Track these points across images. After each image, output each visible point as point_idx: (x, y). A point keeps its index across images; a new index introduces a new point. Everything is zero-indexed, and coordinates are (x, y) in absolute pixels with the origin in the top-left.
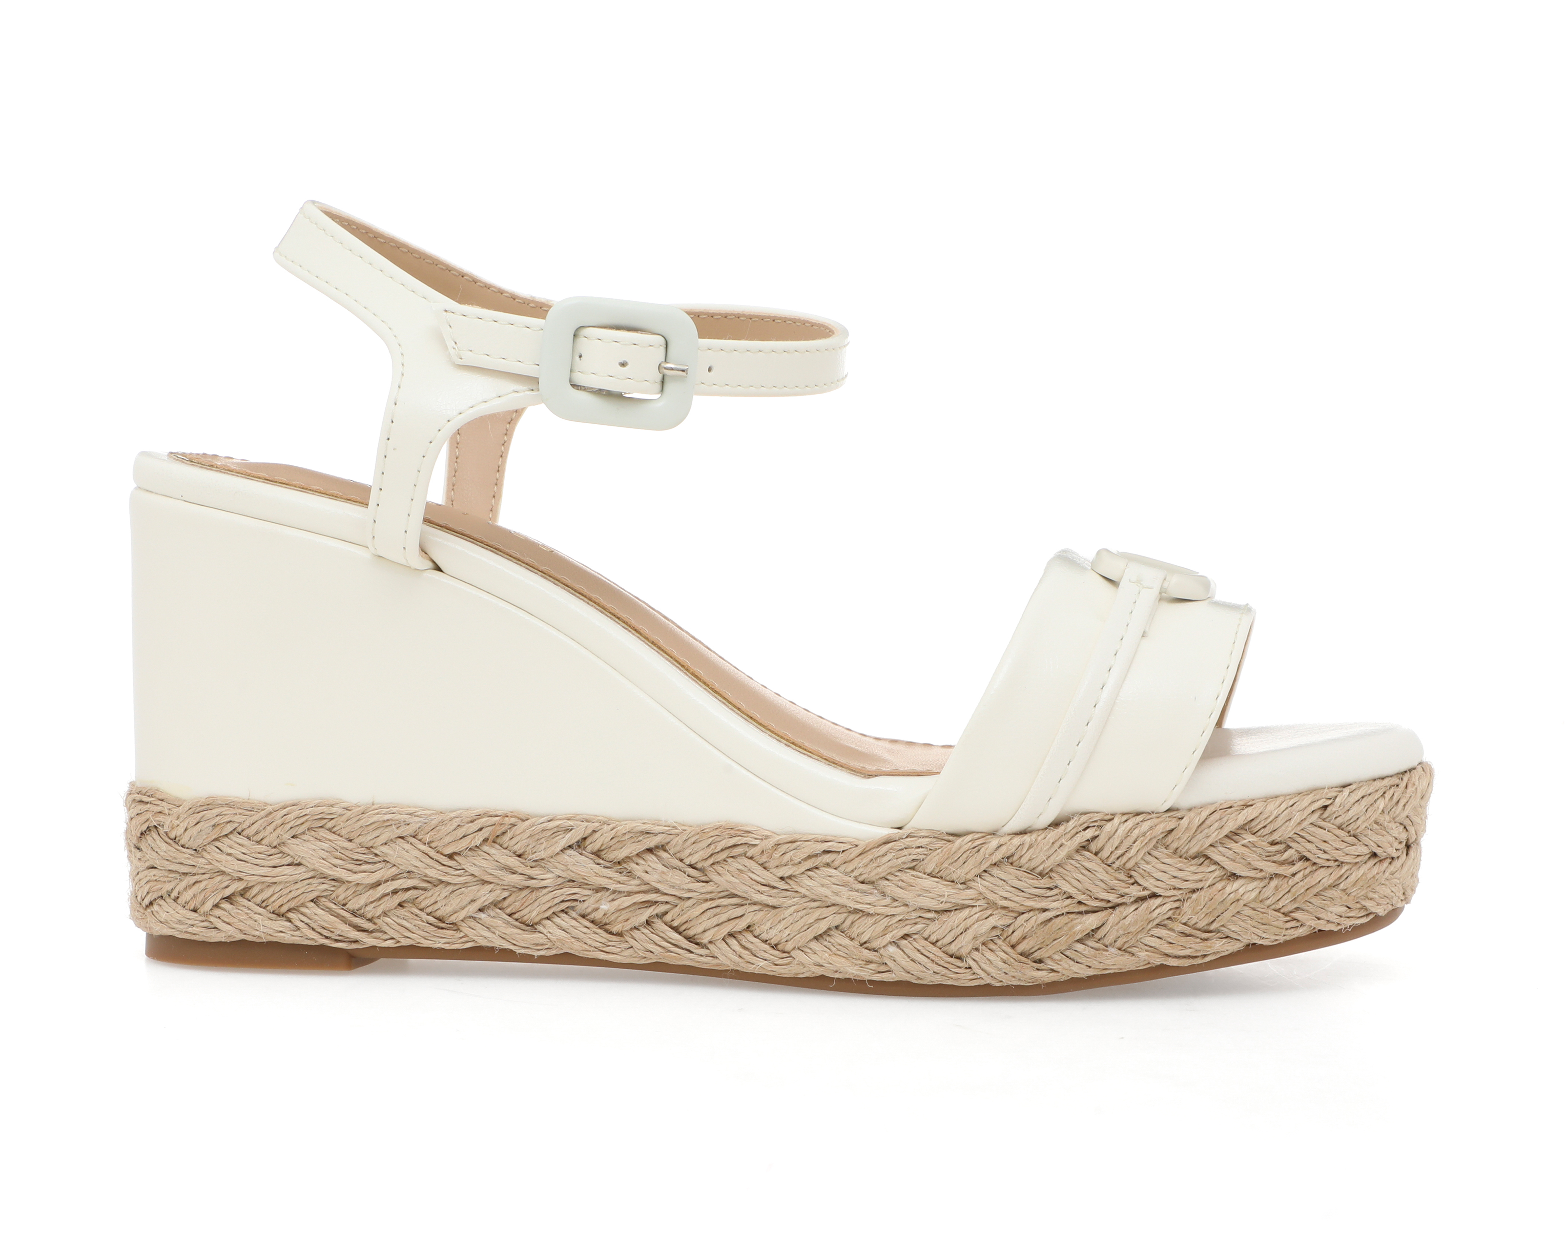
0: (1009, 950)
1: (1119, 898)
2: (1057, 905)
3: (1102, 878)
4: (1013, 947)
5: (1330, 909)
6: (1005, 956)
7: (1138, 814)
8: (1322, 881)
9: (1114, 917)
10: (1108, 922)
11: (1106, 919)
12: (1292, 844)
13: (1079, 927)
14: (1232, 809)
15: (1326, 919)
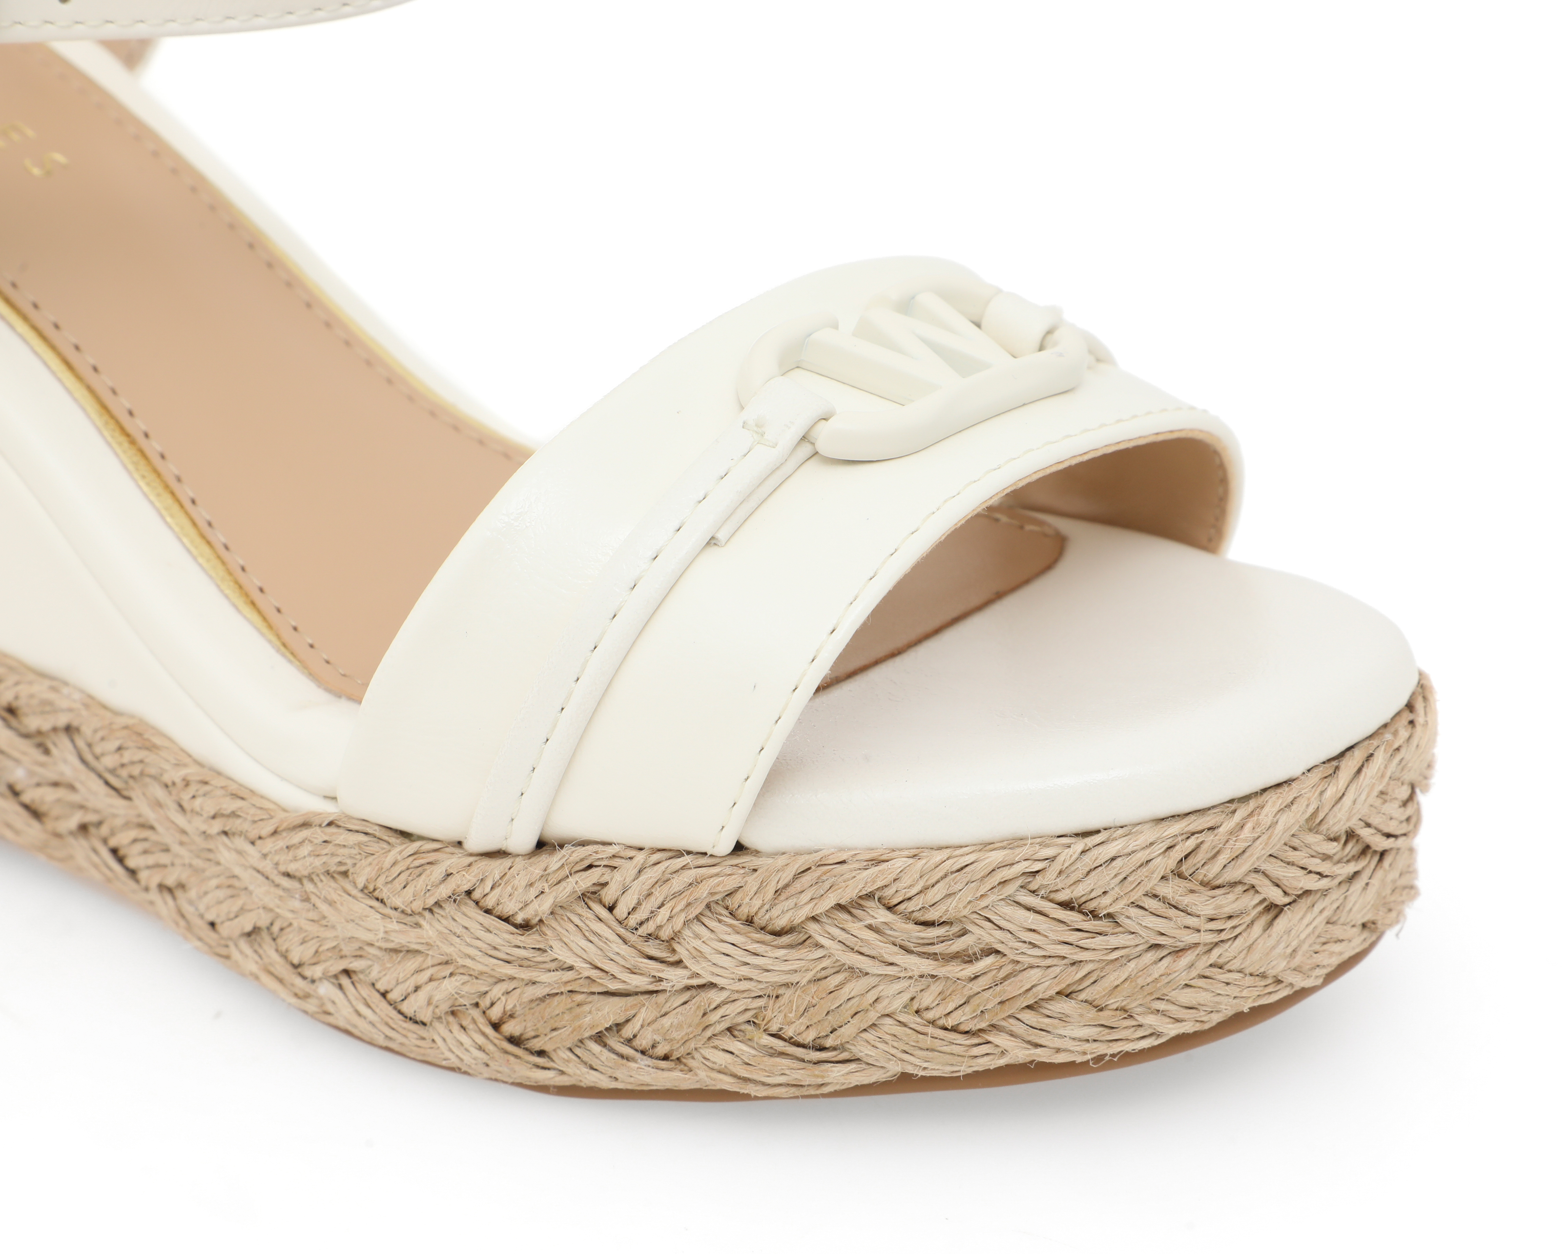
0: (489, 1031)
1: (652, 982)
2: (550, 979)
3: (617, 950)
4: (496, 1026)
5: (1062, 1032)
6: (481, 1040)
7: (679, 853)
8: (1034, 990)
9: (646, 1011)
10: (637, 1018)
11: (633, 1012)
12: (970, 927)
13: (588, 1019)
14: (845, 866)
15: (1052, 1045)
